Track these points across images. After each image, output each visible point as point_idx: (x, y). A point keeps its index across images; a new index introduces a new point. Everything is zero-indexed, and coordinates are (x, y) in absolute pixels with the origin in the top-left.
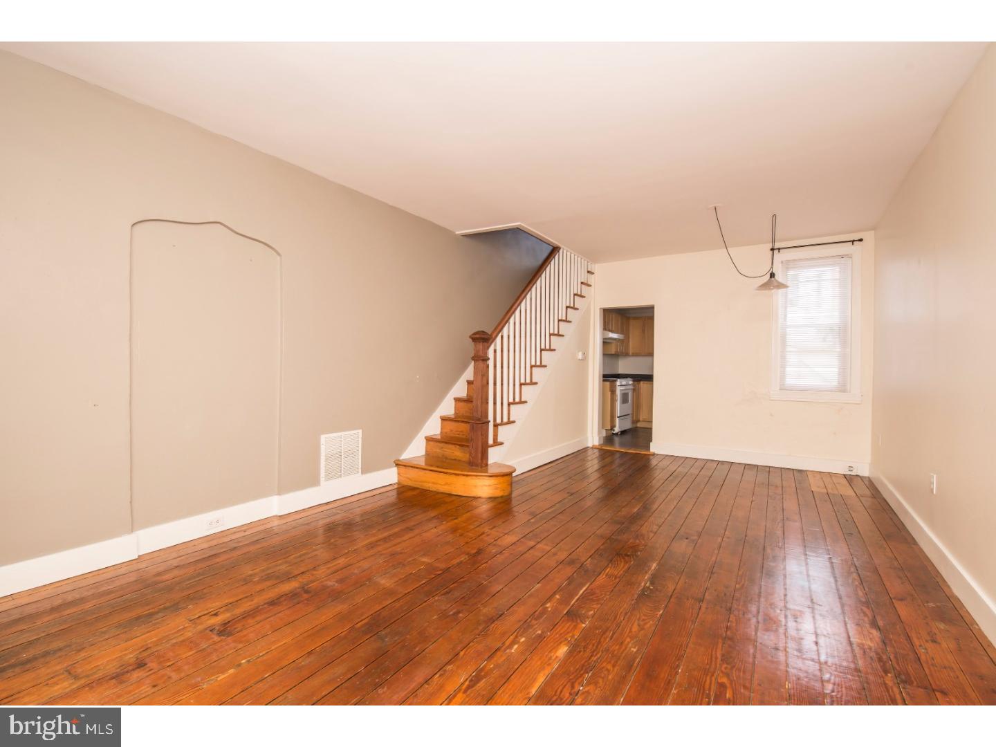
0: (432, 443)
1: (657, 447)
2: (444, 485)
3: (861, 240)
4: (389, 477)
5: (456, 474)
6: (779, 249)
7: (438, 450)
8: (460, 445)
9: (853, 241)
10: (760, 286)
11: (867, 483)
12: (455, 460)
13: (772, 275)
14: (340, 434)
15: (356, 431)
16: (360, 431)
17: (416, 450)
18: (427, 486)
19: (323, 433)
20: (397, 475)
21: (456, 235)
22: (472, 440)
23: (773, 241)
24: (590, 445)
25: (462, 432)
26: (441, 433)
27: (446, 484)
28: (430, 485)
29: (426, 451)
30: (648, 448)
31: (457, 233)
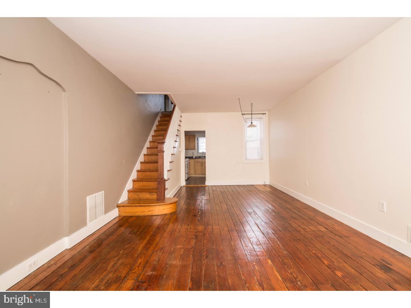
0: (132, 193)
1: (208, 183)
2: (148, 212)
3: (265, 114)
4: (115, 213)
5: (154, 205)
6: (244, 114)
7: (136, 196)
8: (149, 192)
9: (263, 114)
10: (249, 126)
11: (269, 187)
12: (146, 199)
13: (252, 123)
14: (94, 195)
15: (101, 192)
16: (103, 192)
17: (124, 198)
18: (137, 214)
19: (88, 195)
20: (118, 212)
21: (135, 94)
22: (159, 188)
23: (252, 111)
24: (182, 185)
25: (145, 186)
26: (133, 188)
27: (150, 211)
28: (139, 213)
29: (128, 197)
30: (204, 183)
31: (136, 93)
